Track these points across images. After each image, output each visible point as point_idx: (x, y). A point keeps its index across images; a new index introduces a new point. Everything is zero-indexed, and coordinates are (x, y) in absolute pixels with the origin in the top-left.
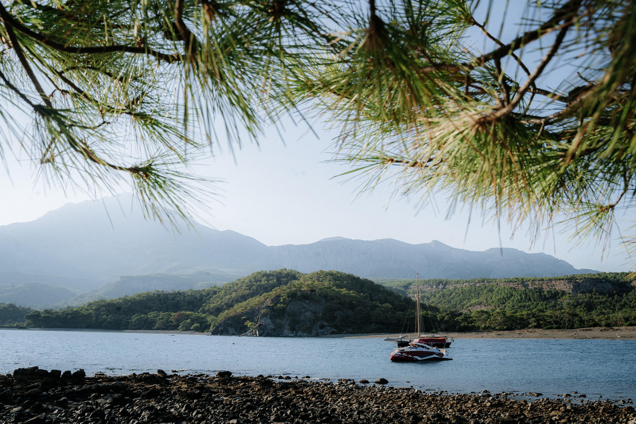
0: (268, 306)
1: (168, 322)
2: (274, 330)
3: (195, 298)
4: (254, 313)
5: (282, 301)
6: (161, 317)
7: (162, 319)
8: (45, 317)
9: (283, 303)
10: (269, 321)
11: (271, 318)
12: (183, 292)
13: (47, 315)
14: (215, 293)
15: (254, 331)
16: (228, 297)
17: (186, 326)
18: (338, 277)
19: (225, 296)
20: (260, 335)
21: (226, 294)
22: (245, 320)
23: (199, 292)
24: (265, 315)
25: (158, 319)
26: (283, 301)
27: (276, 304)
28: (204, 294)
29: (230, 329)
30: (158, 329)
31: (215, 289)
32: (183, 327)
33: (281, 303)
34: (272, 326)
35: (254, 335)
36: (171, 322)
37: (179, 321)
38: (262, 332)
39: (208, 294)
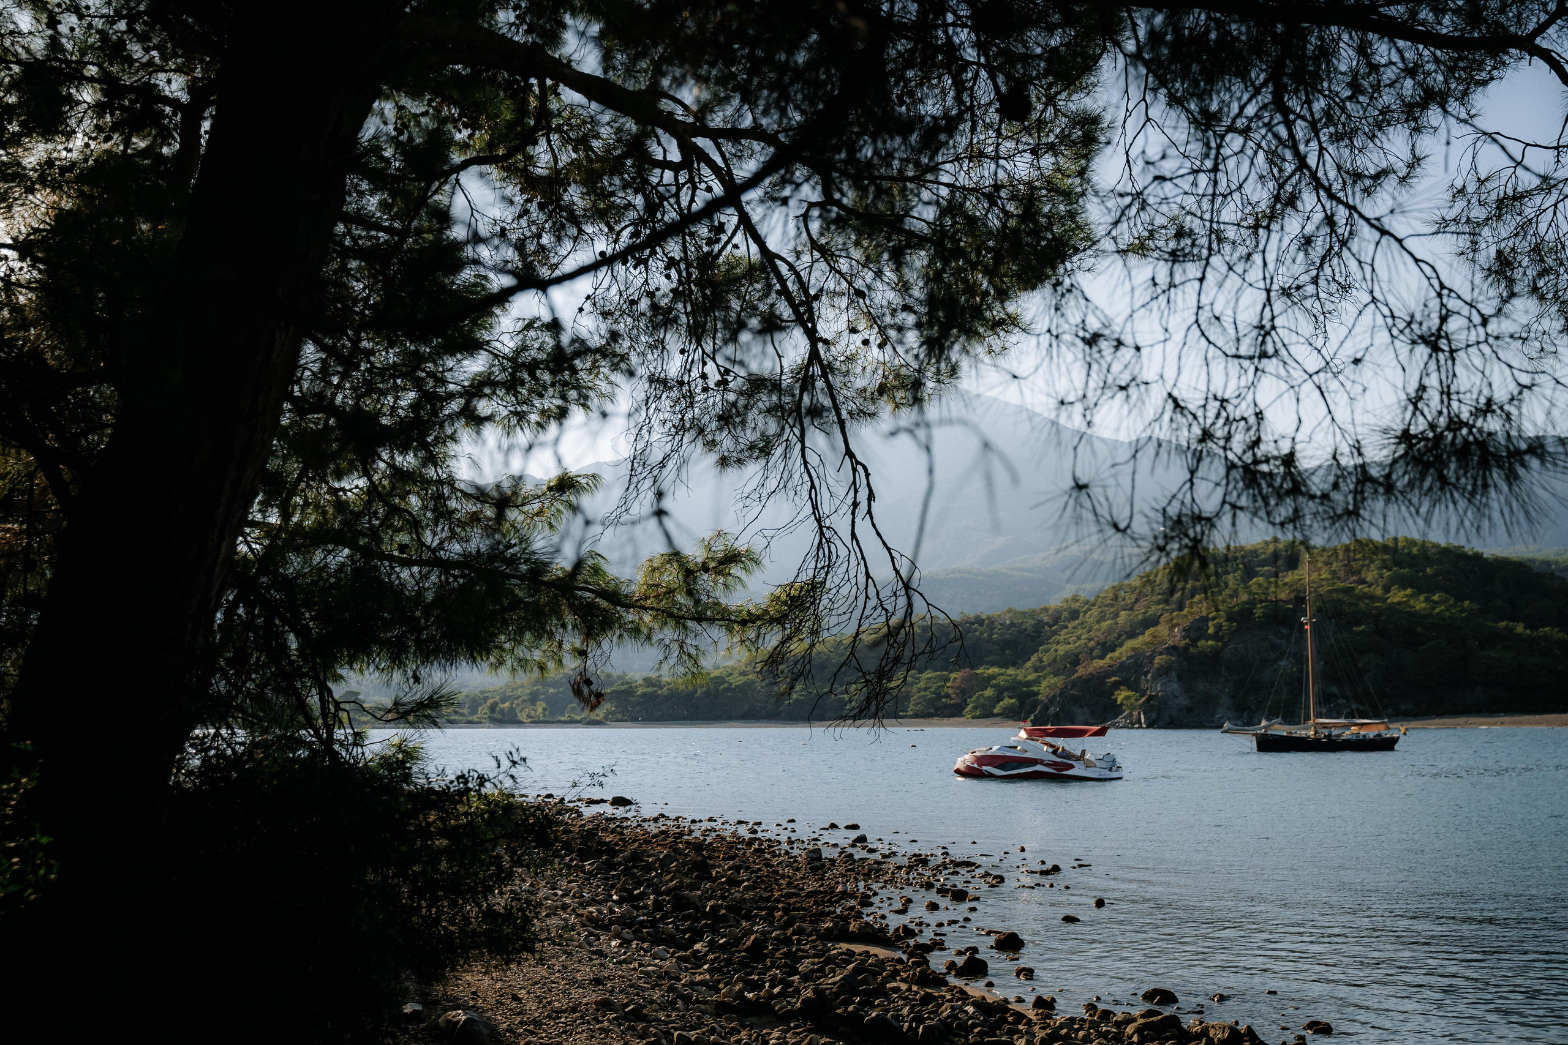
0: (1174, 648)
1: (939, 696)
2: (1189, 710)
3: (1021, 632)
4: (1141, 666)
5: (1211, 631)
6: (922, 685)
7: (926, 689)
8: (644, 695)
9: (1215, 637)
10: (1175, 686)
11: (1180, 678)
12: (989, 618)
13: (650, 689)
14: (1074, 615)
15: (1135, 713)
16: (1105, 625)
17: (983, 706)
18: (1413, 557)
19: (1098, 622)
20: (1151, 725)
21: (1102, 619)
22: (1116, 686)
23: (1032, 614)
24: (1164, 671)
25: (915, 690)
26: (1216, 633)
27: (1194, 642)
28: (1046, 619)
29: (1076, 710)
30: (916, 716)
31: (1075, 606)
32: (975, 708)
33: (1211, 637)
34: (1183, 701)
35: (1132, 725)
36: (947, 696)
37: (964, 693)
38: (1154, 715)
39: (1056, 620)
